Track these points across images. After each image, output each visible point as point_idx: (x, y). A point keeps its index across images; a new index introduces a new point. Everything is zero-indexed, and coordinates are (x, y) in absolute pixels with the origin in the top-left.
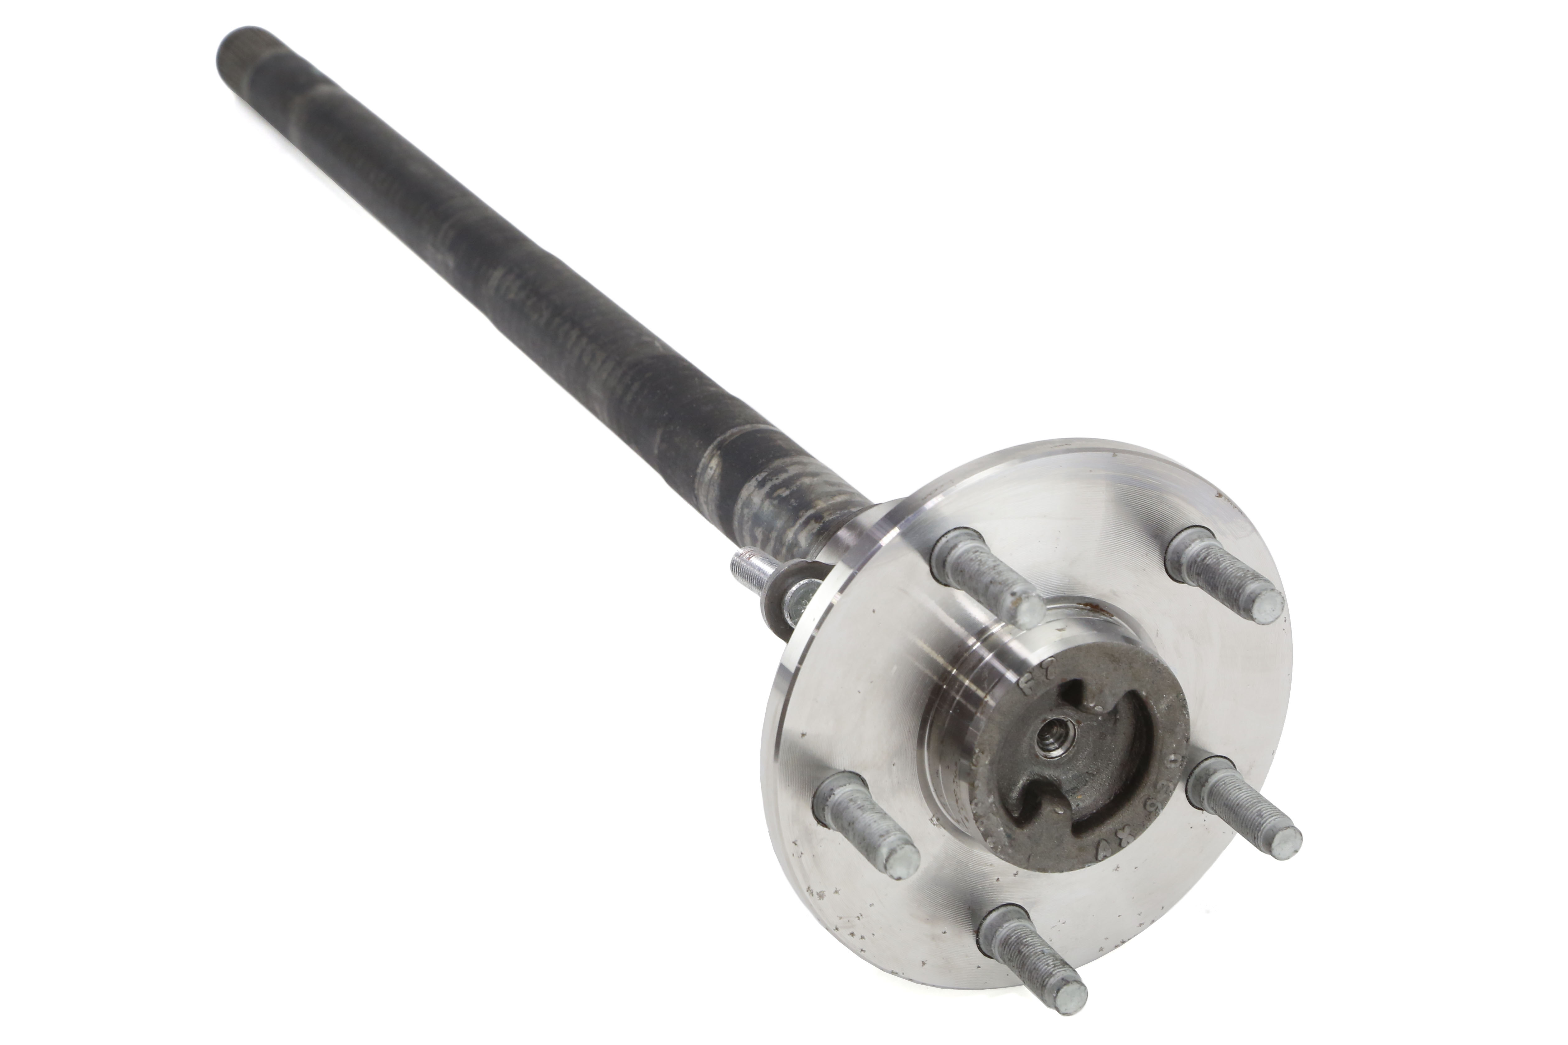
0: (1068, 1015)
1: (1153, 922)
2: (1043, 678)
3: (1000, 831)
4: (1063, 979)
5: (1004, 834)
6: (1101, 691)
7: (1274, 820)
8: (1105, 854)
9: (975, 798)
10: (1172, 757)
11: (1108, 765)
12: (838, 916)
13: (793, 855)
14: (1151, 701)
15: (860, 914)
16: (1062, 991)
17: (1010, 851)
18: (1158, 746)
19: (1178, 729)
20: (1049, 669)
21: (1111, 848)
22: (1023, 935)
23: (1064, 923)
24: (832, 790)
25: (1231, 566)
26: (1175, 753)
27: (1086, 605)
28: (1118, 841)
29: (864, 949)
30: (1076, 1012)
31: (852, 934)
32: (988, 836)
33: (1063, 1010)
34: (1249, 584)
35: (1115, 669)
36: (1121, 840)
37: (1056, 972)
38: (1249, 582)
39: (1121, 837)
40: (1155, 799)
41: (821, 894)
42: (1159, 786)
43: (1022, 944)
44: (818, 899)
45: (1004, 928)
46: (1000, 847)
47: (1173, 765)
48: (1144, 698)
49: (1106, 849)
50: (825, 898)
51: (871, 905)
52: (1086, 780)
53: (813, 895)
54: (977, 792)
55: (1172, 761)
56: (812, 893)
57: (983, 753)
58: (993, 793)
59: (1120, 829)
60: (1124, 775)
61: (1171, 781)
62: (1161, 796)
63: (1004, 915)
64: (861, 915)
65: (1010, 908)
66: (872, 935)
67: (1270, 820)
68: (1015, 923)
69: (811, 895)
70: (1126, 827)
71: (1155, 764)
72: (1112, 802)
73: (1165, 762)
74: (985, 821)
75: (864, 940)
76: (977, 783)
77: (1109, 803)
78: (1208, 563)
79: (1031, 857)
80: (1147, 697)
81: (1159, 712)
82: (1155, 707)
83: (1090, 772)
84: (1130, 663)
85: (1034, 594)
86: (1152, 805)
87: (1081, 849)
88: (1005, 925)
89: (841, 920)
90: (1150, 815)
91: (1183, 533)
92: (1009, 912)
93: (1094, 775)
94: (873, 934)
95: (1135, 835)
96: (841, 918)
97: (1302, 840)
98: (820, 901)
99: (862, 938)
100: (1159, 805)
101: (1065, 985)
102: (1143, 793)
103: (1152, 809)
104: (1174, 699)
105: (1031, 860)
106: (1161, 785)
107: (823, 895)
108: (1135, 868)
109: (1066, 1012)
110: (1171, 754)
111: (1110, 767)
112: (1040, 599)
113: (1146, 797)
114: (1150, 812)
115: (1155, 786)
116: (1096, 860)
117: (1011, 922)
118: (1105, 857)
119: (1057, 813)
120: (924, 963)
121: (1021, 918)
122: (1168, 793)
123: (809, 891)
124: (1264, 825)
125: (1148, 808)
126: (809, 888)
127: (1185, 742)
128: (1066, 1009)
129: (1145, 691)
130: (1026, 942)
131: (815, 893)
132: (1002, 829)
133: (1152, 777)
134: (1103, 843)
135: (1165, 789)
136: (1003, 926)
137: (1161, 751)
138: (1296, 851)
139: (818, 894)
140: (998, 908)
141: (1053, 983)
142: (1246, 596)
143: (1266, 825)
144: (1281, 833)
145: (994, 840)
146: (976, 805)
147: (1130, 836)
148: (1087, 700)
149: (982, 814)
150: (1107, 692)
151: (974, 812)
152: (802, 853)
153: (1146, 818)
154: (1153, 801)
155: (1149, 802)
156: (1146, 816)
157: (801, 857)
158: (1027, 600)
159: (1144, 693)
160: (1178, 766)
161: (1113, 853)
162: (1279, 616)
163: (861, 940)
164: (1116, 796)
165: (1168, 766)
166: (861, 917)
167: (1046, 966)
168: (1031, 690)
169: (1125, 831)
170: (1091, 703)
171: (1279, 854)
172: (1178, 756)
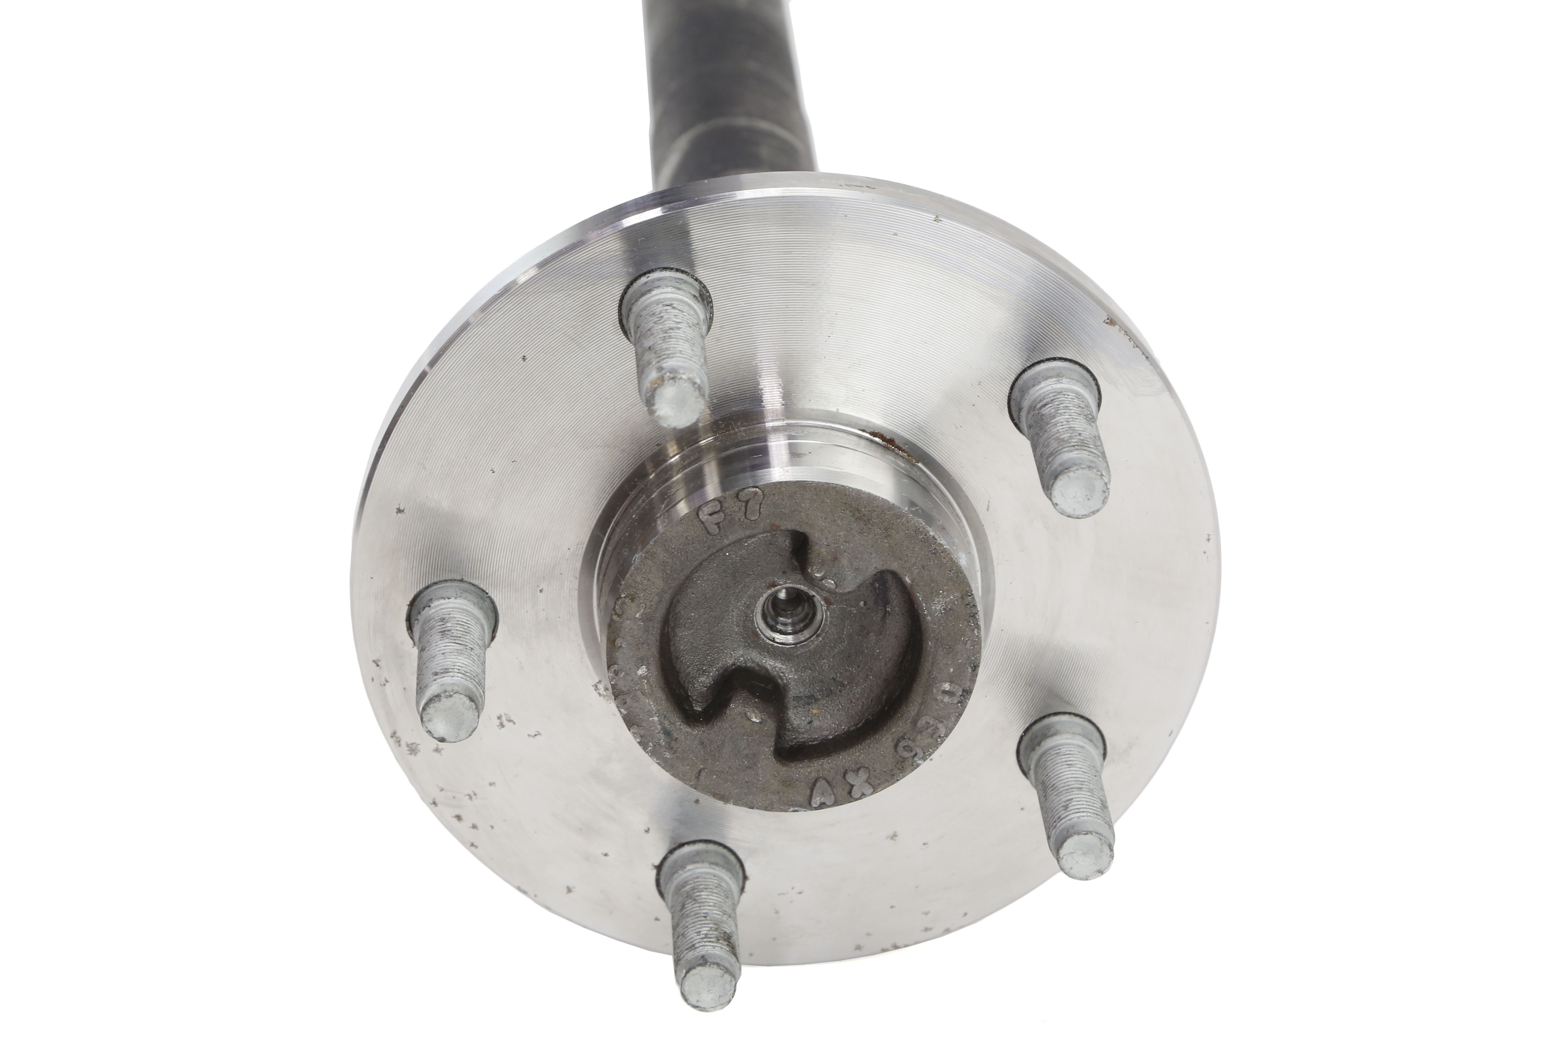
0: (702, 1011)
1: (948, 931)
2: (741, 514)
3: (653, 721)
4: (703, 957)
5: (659, 727)
6: (835, 559)
7: (1079, 817)
8: (823, 800)
9: (615, 664)
10: (947, 686)
11: (867, 676)
12: (437, 786)
13: (373, 679)
14: (918, 594)
15: (473, 791)
16: (693, 972)
17: (668, 755)
18: (926, 665)
19: (959, 647)
20: (751, 503)
21: (834, 795)
22: (702, 886)
23: (800, 893)
24: (431, 600)
25: (1065, 423)
26: (951, 682)
27: (874, 434)
28: (848, 788)
29: (475, 844)
30: (714, 1008)
31: (459, 818)
32: (633, 724)
33: (693, 999)
34: (1065, 452)
35: (861, 532)
36: (852, 786)
37: (701, 944)
38: (1066, 449)
39: (852, 783)
40: (914, 741)
41: (414, 747)
42: (921, 723)
43: (691, 897)
44: (408, 752)
45: (686, 870)
46: (651, 744)
47: (946, 699)
48: (909, 587)
49: (825, 794)
50: (419, 755)
51: (491, 784)
52: (831, 690)
53: (400, 745)
54: (618, 654)
55: (945, 692)
56: (399, 742)
57: (632, 600)
58: (645, 662)
59: (853, 771)
60: (885, 697)
61: (942, 722)
62: (923, 740)
63: (698, 853)
64: (475, 795)
65: (711, 847)
66: (490, 828)
67: (1073, 816)
68: (703, 868)
69: (397, 744)
70: (862, 769)
71: (918, 690)
72: (857, 730)
73: (935, 691)
74: (628, 701)
75: (476, 830)
76: (618, 642)
77: (854, 731)
78: (1043, 413)
79: (703, 774)
80: (912, 585)
81: (930, 614)
82: (924, 605)
83: (838, 679)
84: (886, 529)
85: (684, 377)
86: (907, 748)
87: (787, 783)
88: (689, 867)
89: (443, 792)
90: (903, 762)
91: (1042, 364)
92: (707, 852)
93: (843, 685)
94: (492, 827)
95: (876, 786)
96: (442, 790)
97: (1112, 857)
98: (410, 755)
99: (474, 827)
100: (919, 751)
101: (700, 965)
102: (898, 727)
103: (906, 754)
104: (957, 600)
105: (702, 778)
106: (924, 722)
107: (416, 749)
108: (924, 844)
109: (698, 1004)
110: (945, 682)
111: (870, 680)
112: (693, 386)
113: (901, 735)
114: (904, 759)
115: (915, 722)
116: (808, 805)
117: (699, 865)
118: (822, 806)
119: (749, 719)
120: (569, 890)
121: (717, 864)
122: (934, 737)
123: (394, 738)
124: (1063, 820)
125: (900, 749)
126: (395, 733)
127: (970, 670)
128: (698, 1001)
129: (908, 577)
130: (697, 896)
131: (403, 743)
132: (656, 719)
133: (912, 709)
134: (821, 784)
135: (930, 730)
136: (685, 868)
137: (929, 673)
138: (1101, 872)
139: (408, 745)
140: (694, 842)
141: (689, 959)
142: (1053, 468)
143: (1065, 822)
144: (1076, 837)
145: (642, 732)
146: (616, 673)
147: (867, 784)
148: (812, 567)
149: (624, 689)
150: (844, 561)
151: (613, 683)
152: (387, 681)
153: (898, 766)
154: (910, 743)
155: (902, 744)
156: (897, 764)
157: (384, 685)
158: (671, 381)
159: (907, 579)
160: (955, 702)
161: (836, 803)
162: (1098, 511)
163: (472, 829)
164: (867, 722)
165: (939, 697)
166: (474, 797)
167: (696, 934)
168: (719, 527)
169: (859, 775)
170: (818, 572)
171: (1071, 868)
172: (957, 687)
